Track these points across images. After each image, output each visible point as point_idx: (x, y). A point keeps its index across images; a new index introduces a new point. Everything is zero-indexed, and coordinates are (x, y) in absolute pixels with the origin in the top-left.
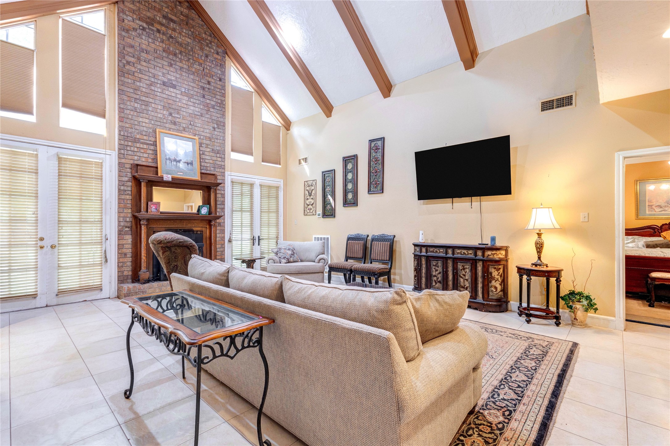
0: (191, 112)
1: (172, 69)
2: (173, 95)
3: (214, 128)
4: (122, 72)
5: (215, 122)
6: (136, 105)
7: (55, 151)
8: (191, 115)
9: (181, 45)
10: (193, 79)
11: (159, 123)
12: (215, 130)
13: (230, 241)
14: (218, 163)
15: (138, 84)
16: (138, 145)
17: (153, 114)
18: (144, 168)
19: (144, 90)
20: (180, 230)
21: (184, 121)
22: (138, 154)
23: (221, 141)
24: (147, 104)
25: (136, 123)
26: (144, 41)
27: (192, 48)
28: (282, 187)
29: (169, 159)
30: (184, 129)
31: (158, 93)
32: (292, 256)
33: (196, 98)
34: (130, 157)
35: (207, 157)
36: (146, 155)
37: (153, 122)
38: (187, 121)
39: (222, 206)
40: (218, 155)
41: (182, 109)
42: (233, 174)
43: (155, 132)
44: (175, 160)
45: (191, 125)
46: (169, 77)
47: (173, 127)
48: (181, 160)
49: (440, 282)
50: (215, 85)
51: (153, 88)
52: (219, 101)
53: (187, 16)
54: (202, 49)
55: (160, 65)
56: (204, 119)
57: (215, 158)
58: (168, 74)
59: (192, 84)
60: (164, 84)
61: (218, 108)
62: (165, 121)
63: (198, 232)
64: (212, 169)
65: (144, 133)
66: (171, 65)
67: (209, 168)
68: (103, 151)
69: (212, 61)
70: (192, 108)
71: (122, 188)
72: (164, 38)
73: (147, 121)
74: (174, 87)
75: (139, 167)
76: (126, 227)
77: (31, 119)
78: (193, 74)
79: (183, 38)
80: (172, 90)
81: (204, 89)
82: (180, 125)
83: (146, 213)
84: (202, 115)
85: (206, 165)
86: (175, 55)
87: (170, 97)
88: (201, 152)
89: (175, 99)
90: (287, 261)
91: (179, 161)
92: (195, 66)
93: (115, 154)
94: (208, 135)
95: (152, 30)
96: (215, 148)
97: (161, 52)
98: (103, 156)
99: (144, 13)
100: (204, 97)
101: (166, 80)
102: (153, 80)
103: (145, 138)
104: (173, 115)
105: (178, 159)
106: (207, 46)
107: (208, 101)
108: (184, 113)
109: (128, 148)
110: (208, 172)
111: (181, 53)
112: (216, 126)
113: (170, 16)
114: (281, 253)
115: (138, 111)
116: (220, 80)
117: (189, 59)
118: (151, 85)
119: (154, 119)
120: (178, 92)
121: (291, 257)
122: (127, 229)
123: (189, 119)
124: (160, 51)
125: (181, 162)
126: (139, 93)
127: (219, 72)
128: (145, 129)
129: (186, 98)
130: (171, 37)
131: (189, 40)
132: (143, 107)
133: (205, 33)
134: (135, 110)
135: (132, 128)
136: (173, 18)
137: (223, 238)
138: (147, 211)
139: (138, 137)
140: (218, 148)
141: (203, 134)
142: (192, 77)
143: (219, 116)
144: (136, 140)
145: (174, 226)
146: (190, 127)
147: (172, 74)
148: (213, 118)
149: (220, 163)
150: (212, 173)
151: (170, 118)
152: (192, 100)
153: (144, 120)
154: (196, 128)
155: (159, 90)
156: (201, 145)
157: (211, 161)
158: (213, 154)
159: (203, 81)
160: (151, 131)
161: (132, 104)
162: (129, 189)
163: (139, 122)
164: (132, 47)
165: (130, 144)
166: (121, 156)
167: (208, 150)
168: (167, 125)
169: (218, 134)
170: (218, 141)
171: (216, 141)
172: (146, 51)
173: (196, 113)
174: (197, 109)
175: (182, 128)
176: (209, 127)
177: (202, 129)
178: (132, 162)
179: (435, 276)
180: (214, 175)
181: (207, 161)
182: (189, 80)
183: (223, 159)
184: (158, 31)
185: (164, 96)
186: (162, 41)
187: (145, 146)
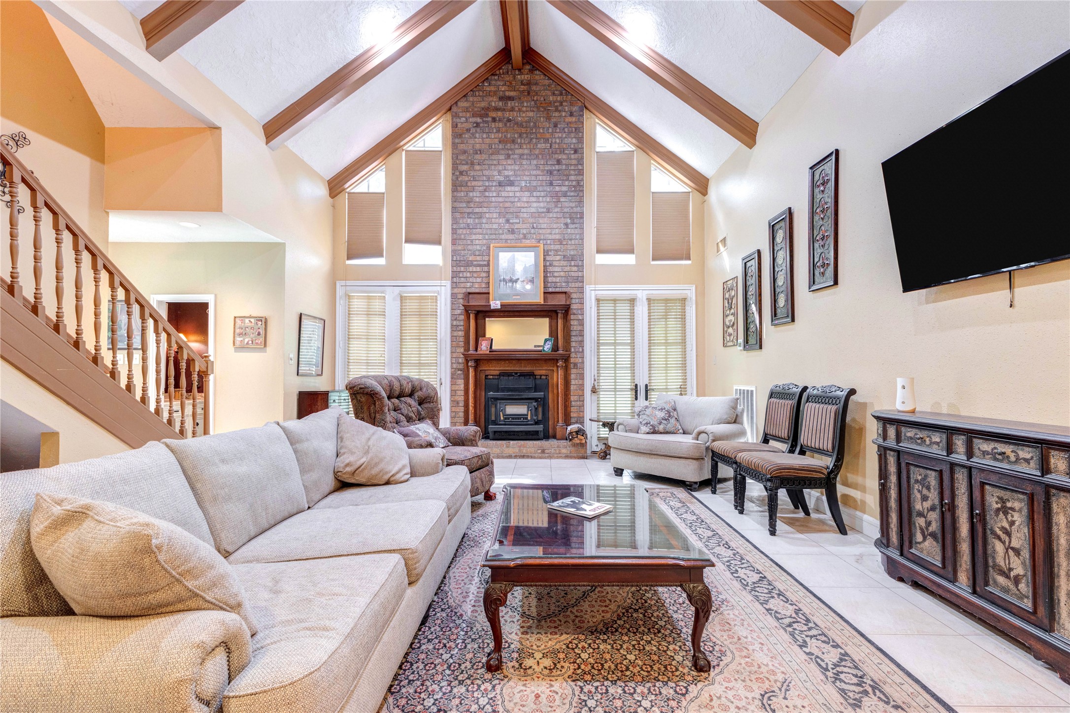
0: (533, 210)
1: (509, 162)
2: (511, 194)
3: (566, 225)
4: (456, 186)
5: (568, 215)
6: (469, 221)
7: (398, 290)
8: (534, 215)
9: (520, 125)
10: (536, 165)
11: (493, 237)
12: (567, 228)
13: (594, 391)
14: (573, 274)
15: (471, 194)
16: (471, 269)
17: (487, 226)
18: (475, 296)
19: (477, 200)
20: (516, 373)
21: (525, 226)
22: (471, 280)
23: (577, 242)
24: (480, 216)
25: (469, 242)
26: (478, 140)
27: (535, 123)
28: (694, 298)
29: (504, 280)
30: (525, 237)
31: (493, 198)
32: (663, 421)
33: (541, 189)
34: (462, 285)
35: (556, 269)
36: (479, 280)
37: (487, 237)
38: (528, 225)
39: (580, 339)
40: (573, 263)
41: (523, 210)
42: (599, 287)
43: (489, 248)
44: (511, 281)
45: (533, 228)
46: (506, 173)
47: (511, 236)
48: (518, 279)
49: (933, 535)
50: (567, 162)
51: (487, 194)
52: (574, 183)
53: (529, 84)
54: (548, 118)
55: (495, 162)
56: (551, 215)
57: (568, 269)
58: (505, 170)
59: (535, 172)
60: (500, 184)
61: (572, 194)
62: (501, 232)
63: (543, 377)
64: (564, 284)
65: (477, 253)
66: (508, 157)
67: (559, 284)
68: (438, 283)
69: (564, 129)
70: (535, 205)
71: (455, 323)
72: (501, 125)
73: (480, 237)
74: (511, 184)
75: (470, 296)
76: (459, 370)
77: (380, 261)
78: (537, 157)
79: (524, 115)
80: (509, 188)
81: (551, 173)
82: (520, 232)
83: (474, 353)
84: (548, 211)
85: (554, 280)
86: (513, 141)
87: (507, 200)
88: (548, 264)
89: (512, 199)
90: (652, 431)
91: (516, 281)
92: (539, 146)
93: (448, 284)
94: (557, 237)
95: (487, 122)
96: (568, 253)
97: (496, 146)
98: (438, 288)
99: (478, 105)
100: (551, 184)
101: (502, 179)
102: (487, 184)
103: (478, 258)
104: (511, 221)
105: (514, 278)
106: (557, 110)
107: (557, 189)
108: (525, 215)
109: (461, 275)
110: (557, 290)
111: (520, 136)
112: (569, 221)
113: (507, 94)
114: (644, 414)
115: (471, 227)
116: (576, 151)
117: (531, 139)
118: (485, 190)
119: (489, 232)
120: (517, 189)
121: (660, 424)
122: (460, 372)
123: (531, 220)
124: (495, 144)
125: (519, 282)
126: (472, 206)
127: (574, 141)
128: (478, 247)
129: (527, 194)
130: (509, 120)
131: (531, 114)
132: (477, 221)
133: (554, 94)
134: (468, 226)
135: (464, 250)
136: (512, 94)
137: (581, 387)
138: (476, 350)
139: (470, 259)
140: (572, 253)
141: (550, 237)
142: (535, 162)
143: (573, 205)
144: (469, 264)
145: (509, 368)
146: (533, 231)
147: (509, 167)
148: (566, 210)
149: (576, 274)
150: (564, 290)
151: (507, 226)
152: (535, 194)
153: (478, 237)
154: (541, 231)
155: (494, 194)
156: (546, 253)
157: (562, 274)
158: (565, 263)
159: (551, 163)
160: (485, 248)
161: (465, 220)
162: (462, 323)
163: (472, 241)
164: (465, 152)
165: (462, 269)
166: (454, 285)
167: (558, 258)
168: (503, 237)
169: (573, 231)
170: (573, 242)
171: (570, 242)
172: (480, 151)
173: (540, 210)
174: (542, 205)
175: (521, 236)
176: (558, 225)
177: (549, 231)
178: (464, 290)
179: (921, 514)
180: (565, 293)
181: (556, 274)
182: (530, 168)
183: (581, 268)
184: (494, 120)
185: (500, 199)
186: (498, 131)
187: (478, 269)
